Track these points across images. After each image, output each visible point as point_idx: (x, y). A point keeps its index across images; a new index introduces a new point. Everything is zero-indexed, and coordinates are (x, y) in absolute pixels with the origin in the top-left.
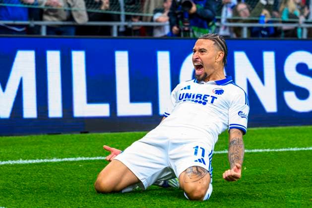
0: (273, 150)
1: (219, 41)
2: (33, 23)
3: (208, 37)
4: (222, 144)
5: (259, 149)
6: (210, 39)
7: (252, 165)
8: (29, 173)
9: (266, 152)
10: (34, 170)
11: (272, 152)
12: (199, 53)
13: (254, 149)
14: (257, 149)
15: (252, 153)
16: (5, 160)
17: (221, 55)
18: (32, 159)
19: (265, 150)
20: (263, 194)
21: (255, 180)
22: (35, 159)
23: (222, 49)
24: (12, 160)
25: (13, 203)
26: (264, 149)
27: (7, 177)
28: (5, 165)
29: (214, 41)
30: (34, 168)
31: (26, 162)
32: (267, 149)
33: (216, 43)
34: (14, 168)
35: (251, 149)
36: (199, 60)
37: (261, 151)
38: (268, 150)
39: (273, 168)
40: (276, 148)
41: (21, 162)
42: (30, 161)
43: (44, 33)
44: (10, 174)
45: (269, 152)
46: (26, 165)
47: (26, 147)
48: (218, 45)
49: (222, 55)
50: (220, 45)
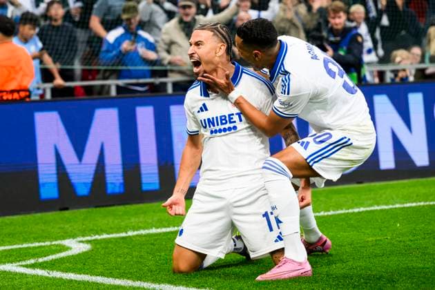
0: (428, 203)
1: (219, 31)
2: (158, 81)
3: (205, 27)
4: (370, 200)
5: (412, 202)
6: (209, 30)
7: (405, 221)
8: (164, 243)
9: (420, 206)
10: (169, 239)
11: (427, 206)
12: (196, 47)
13: (406, 203)
14: (409, 202)
15: (404, 208)
16: (137, 230)
17: (222, 47)
18: (165, 227)
19: (419, 204)
20: (419, 252)
21: (411, 237)
22: (169, 227)
23: (224, 40)
24: (144, 229)
25: (148, 276)
26: (417, 202)
27: (140, 248)
28: (137, 235)
29: (212, 31)
30: (169, 236)
31: (159, 231)
32: (420, 202)
33: (215, 34)
34: (148, 238)
35: (403, 203)
36: (196, 55)
37: (414, 204)
38: (422, 204)
39: (429, 223)
40: (431, 201)
41: (154, 231)
42: (164, 230)
43: (170, 90)
44: (143, 245)
45: (423, 206)
46: (160, 234)
47: (158, 214)
48: (218, 36)
49: (224, 48)
50: (220, 36)
